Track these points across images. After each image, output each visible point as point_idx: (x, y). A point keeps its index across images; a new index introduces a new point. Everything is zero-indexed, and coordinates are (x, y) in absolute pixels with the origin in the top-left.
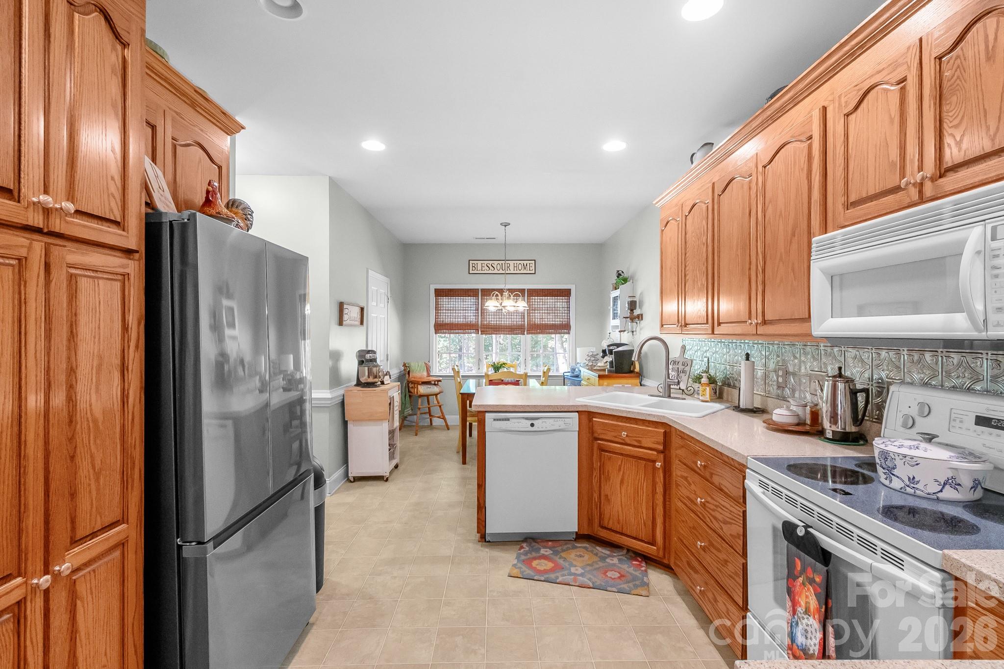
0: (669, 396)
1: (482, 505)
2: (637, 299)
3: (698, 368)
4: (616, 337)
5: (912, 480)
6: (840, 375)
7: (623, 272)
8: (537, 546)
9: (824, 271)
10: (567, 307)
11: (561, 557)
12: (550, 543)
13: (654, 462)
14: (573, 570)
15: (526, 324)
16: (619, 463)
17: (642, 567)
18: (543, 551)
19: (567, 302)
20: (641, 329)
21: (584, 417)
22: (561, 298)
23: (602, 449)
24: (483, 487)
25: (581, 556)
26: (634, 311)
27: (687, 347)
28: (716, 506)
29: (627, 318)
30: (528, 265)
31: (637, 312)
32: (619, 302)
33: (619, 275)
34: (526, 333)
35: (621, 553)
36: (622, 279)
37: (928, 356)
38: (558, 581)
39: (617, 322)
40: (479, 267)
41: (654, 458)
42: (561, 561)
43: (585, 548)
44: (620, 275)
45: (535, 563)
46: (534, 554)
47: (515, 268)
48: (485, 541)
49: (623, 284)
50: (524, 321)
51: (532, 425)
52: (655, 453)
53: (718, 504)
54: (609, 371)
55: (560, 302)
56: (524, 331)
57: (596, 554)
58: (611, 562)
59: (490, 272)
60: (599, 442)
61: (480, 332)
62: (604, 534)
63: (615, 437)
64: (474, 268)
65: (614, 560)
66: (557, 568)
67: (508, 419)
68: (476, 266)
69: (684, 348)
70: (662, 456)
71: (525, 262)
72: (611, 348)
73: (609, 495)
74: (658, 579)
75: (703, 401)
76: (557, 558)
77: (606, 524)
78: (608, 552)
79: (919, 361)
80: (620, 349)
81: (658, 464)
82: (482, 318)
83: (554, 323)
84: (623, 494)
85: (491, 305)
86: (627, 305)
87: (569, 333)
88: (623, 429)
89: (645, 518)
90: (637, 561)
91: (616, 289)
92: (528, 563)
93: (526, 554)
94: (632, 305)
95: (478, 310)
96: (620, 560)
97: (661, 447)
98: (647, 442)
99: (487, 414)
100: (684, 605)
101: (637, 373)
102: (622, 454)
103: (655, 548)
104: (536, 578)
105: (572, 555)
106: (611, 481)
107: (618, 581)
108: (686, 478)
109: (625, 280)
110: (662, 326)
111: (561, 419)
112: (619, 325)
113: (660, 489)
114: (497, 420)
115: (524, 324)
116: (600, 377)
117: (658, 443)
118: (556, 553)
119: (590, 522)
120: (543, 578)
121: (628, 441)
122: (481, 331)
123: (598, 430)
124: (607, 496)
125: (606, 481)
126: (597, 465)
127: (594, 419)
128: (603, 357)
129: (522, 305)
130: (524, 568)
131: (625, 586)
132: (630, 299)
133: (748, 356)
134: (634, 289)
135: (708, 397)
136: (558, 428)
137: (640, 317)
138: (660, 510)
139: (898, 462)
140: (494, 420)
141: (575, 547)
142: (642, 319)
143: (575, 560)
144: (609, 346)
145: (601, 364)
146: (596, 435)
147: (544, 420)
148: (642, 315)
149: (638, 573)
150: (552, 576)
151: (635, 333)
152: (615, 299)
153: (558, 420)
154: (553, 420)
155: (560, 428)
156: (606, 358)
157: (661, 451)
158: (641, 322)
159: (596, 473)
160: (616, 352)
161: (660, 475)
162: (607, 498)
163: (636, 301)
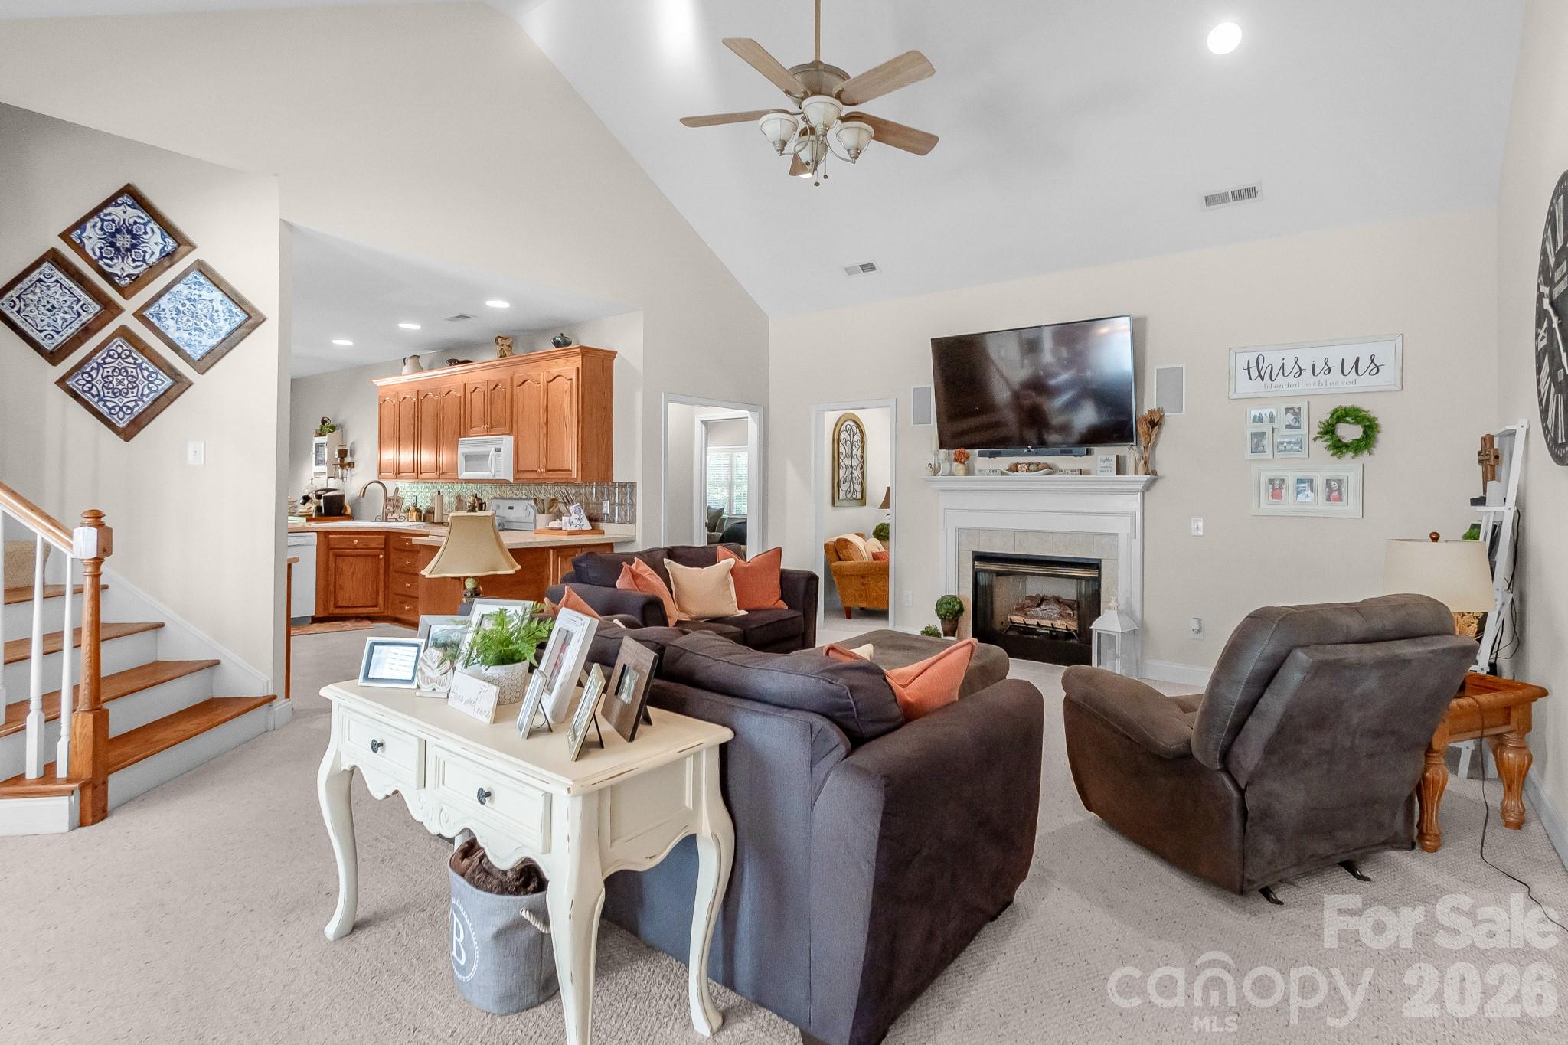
0: (387, 521)
2: (348, 448)
3: (406, 504)
4: (322, 483)
7: (329, 420)
9: (463, 453)
13: (378, 556)
16: (352, 562)
20: (352, 476)
21: (321, 535)
23: (336, 555)
26: (345, 459)
27: (400, 490)
29: (338, 464)
31: (348, 459)
32: (326, 449)
33: (324, 422)
36: (327, 427)
39: (323, 468)
41: (376, 553)
44: (326, 422)
49: (330, 432)
52: (378, 550)
54: (316, 514)
57: (331, 625)
60: (334, 550)
62: (338, 611)
63: (348, 545)
69: (397, 489)
70: (383, 552)
72: (319, 493)
73: (343, 585)
75: (411, 521)
77: (339, 604)
80: (330, 494)
81: (381, 556)
84: (354, 582)
86: (338, 452)
88: (355, 539)
89: (370, 591)
91: (321, 435)
94: (343, 454)
97: (383, 546)
98: (372, 545)
101: (347, 516)
102: (353, 555)
103: (377, 608)
106: (344, 575)
108: (399, 558)
109: (333, 428)
110: (380, 473)
111: (304, 536)
112: (326, 471)
113: (382, 571)
116: (311, 519)
117: (381, 544)
119: (326, 608)
121: (358, 546)
123: (333, 544)
124: (341, 586)
125: (340, 576)
126: (332, 564)
127: (330, 536)
128: (304, 503)
132: (341, 448)
134: (343, 437)
135: (415, 519)
137: (351, 465)
138: (381, 584)
142: (354, 467)
144: (316, 491)
145: (302, 509)
146: (331, 546)
148: (354, 463)
151: (345, 479)
152: (320, 445)
155: (303, 543)
156: (308, 505)
157: (383, 549)
158: (353, 469)
159: (332, 572)
160: (324, 497)
161: (382, 563)
162: (341, 587)
163: (346, 451)
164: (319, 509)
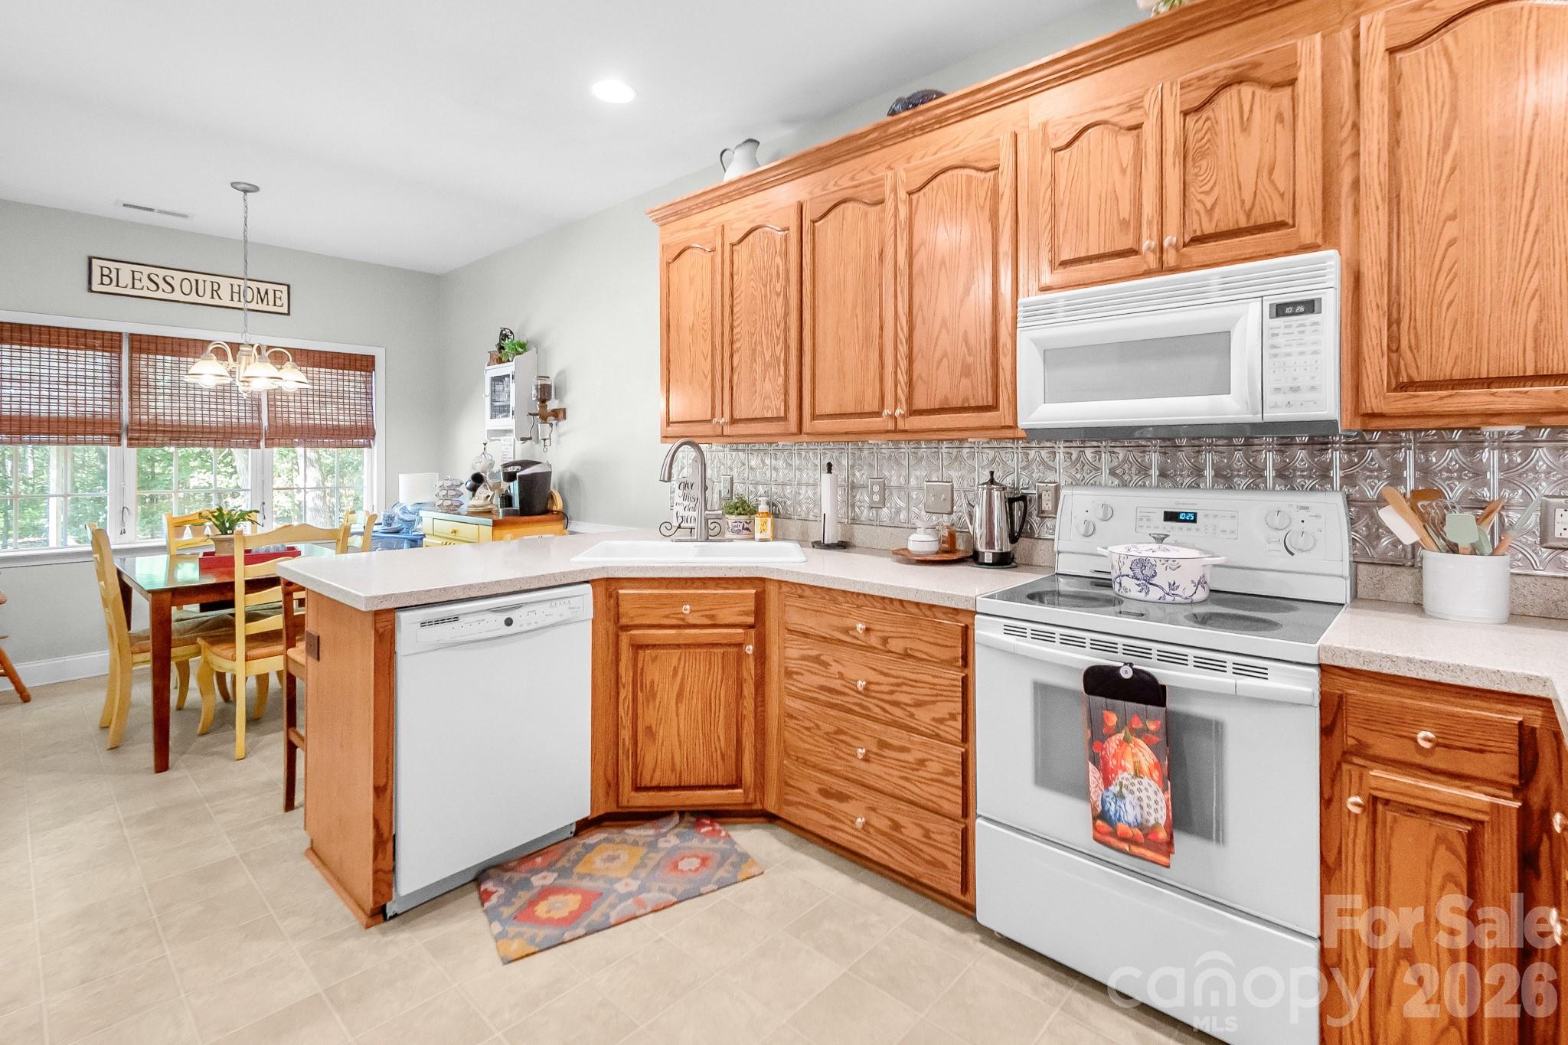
0: (707, 539)
1: (386, 835)
2: (550, 382)
5: (1173, 586)
6: (992, 481)
7: (511, 332)
8: (516, 876)
10: (367, 393)
11: (582, 877)
12: (539, 860)
13: (740, 645)
14: (620, 888)
15: (265, 423)
16: (675, 662)
17: (720, 832)
18: (538, 881)
19: (365, 382)
20: (563, 435)
21: (601, 590)
22: (353, 372)
23: (637, 647)
24: (388, 791)
25: (612, 859)
26: (548, 403)
28: (898, 685)
29: (536, 415)
30: (271, 293)
31: (552, 405)
32: (511, 387)
33: (502, 338)
34: (262, 443)
35: (672, 825)
36: (507, 346)
37: (1089, 453)
38: (612, 921)
39: (508, 422)
40: (125, 278)
41: (738, 640)
42: (586, 884)
43: (606, 840)
44: (507, 337)
45: (541, 909)
46: (524, 896)
47: (236, 296)
48: (385, 919)
49: (517, 354)
50: (260, 418)
51: (509, 622)
52: (740, 631)
53: (900, 681)
54: (506, 514)
55: (349, 381)
56: (258, 441)
57: (635, 843)
58: (668, 845)
59: (159, 294)
60: (632, 632)
61: (125, 441)
62: (642, 800)
63: (667, 616)
64: (106, 280)
65: (671, 838)
66: (590, 900)
67: (456, 618)
68: (113, 276)
70: (753, 632)
71: (263, 287)
72: (510, 469)
73: (654, 727)
74: (750, 839)
75: (762, 540)
76: (573, 882)
77: (646, 781)
78: (651, 832)
79: (1078, 459)
80: (528, 471)
81: (749, 649)
82: (131, 407)
83: (336, 423)
84: (682, 717)
85: (207, 372)
86: (534, 392)
87: (370, 446)
88: (683, 600)
89: (723, 746)
90: (705, 825)
91: (500, 361)
92: (526, 914)
93: (507, 901)
94: (544, 393)
95: (119, 386)
96: (678, 835)
97: (751, 620)
98: (727, 615)
99: (403, 616)
100: (815, 862)
101: (558, 512)
102: (678, 646)
103: (741, 791)
104: (567, 936)
105: (597, 861)
106: (658, 700)
107: (705, 871)
108: (816, 659)
109: (522, 348)
110: (669, 423)
111: (562, 601)
112: (513, 427)
113: (749, 690)
114: (430, 623)
115: (260, 426)
116: (496, 524)
117: (747, 614)
118: (565, 872)
119: (616, 790)
120: (581, 931)
121: (692, 620)
122: (130, 439)
123: (629, 611)
124: (649, 729)
125: (648, 701)
126: (626, 675)
127: (621, 591)
128: (474, 490)
129: (292, 378)
130: (528, 930)
131: (722, 873)
132: (539, 382)
133: (830, 465)
134: (542, 364)
135: (768, 534)
136: (558, 619)
137: (559, 414)
138: (749, 726)
139: (1160, 569)
140: (423, 625)
141: (589, 848)
142: (565, 418)
143: (607, 869)
144: (506, 466)
145: (474, 500)
146: (624, 621)
147: (532, 608)
148: (564, 412)
149: (721, 845)
150: (595, 917)
151: (549, 443)
152: (498, 380)
153: (558, 602)
154: (548, 604)
155: (563, 618)
156: (482, 491)
157: (751, 627)
158: (561, 423)
159: (625, 693)
160: (520, 477)
161: (751, 664)
162: (650, 732)
163: (549, 387)
164: (507, 500)
